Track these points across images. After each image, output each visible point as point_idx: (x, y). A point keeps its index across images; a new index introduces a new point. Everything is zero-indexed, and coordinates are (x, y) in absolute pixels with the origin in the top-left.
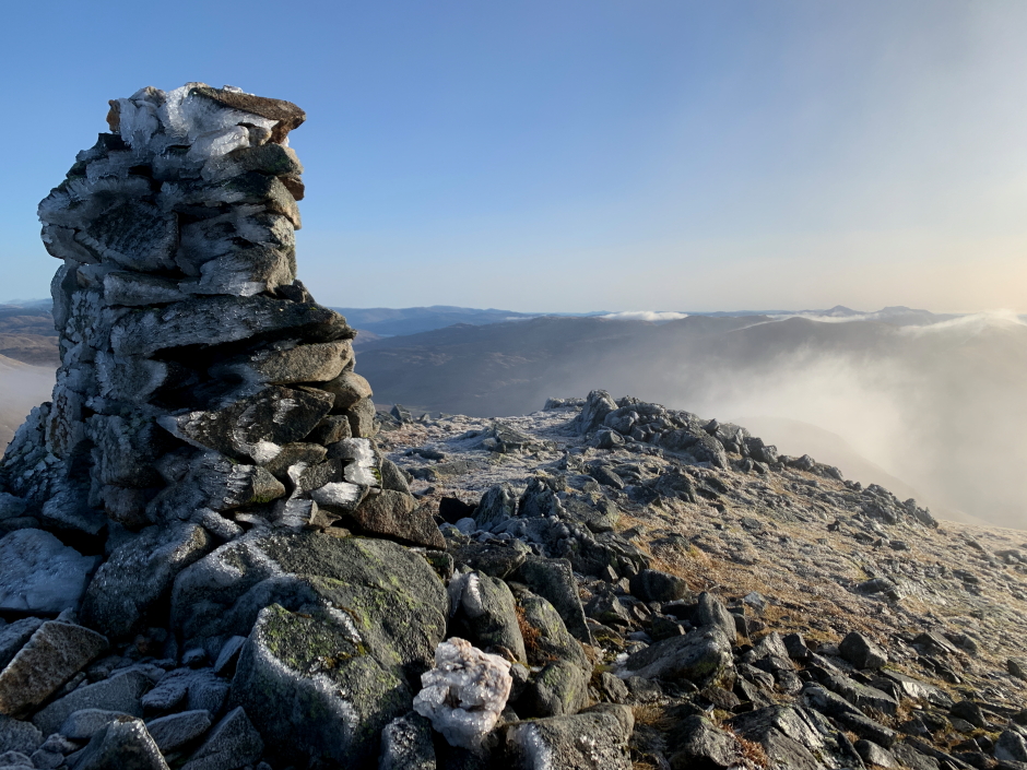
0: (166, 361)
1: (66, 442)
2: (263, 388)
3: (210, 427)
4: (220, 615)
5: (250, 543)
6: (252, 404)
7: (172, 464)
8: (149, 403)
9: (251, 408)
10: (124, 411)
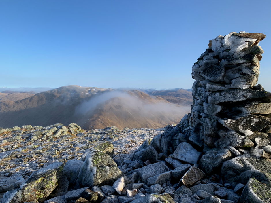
0: (221, 105)
1: (194, 123)
2: (248, 115)
3: (233, 124)
4: (235, 176)
5: (244, 158)
6: (245, 119)
7: (222, 132)
8: (216, 116)
9: (245, 120)
10: (210, 117)
